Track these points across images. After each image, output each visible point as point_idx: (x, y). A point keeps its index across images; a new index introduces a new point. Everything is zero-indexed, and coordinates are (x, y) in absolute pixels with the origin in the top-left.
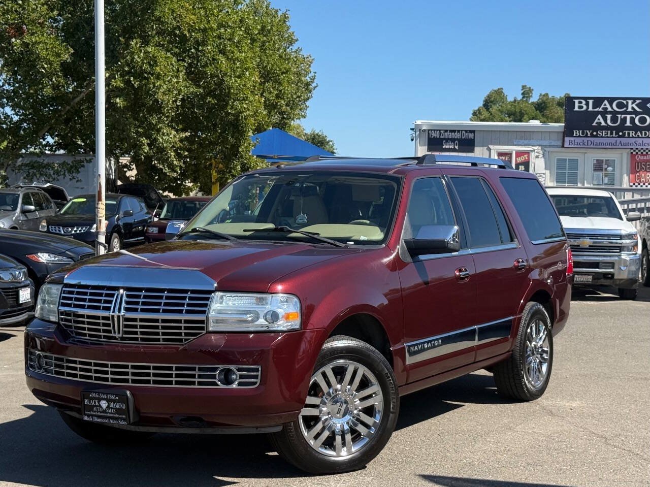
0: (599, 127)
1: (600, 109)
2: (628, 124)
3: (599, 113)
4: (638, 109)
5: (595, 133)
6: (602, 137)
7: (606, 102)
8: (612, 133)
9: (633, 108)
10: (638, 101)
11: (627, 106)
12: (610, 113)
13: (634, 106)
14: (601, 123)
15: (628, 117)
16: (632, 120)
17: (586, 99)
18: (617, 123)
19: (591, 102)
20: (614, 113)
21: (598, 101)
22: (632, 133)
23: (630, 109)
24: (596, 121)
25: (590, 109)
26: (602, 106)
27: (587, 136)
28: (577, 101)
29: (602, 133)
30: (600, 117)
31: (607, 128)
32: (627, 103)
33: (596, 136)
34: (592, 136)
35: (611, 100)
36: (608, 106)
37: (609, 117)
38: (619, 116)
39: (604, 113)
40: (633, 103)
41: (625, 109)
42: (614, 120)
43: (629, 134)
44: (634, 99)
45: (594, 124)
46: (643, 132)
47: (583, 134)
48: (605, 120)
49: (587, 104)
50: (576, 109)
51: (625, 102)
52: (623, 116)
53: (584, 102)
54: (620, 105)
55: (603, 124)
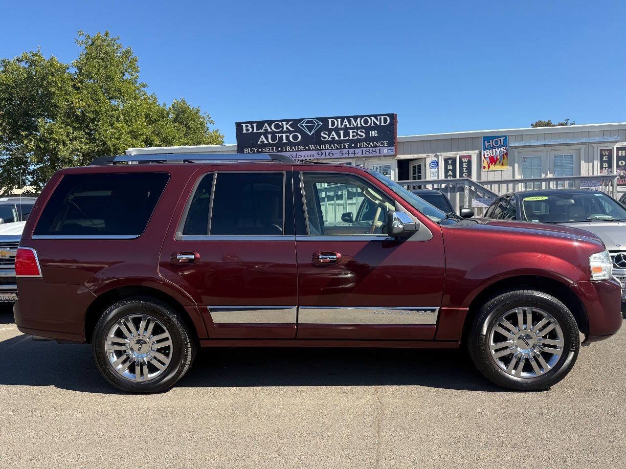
0: (263, 145)
1: (263, 131)
2: (285, 141)
3: (261, 134)
4: (291, 129)
5: (260, 150)
6: (266, 152)
7: (266, 124)
8: (273, 149)
9: (287, 128)
10: (290, 123)
11: (282, 127)
12: (270, 133)
13: (288, 126)
14: (264, 141)
15: (284, 135)
16: (287, 137)
17: (251, 123)
18: (276, 141)
19: (255, 125)
20: (273, 133)
21: (260, 124)
22: (288, 148)
23: (285, 129)
24: (260, 140)
25: (255, 131)
26: (264, 128)
27: (254, 152)
28: (244, 125)
29: (266, 149)
30: (262, 136)
31: (269, 145)
32: (282, 124)
33: (261, 152)
34: (258, 152)
35: (270, 123)
36: (268, 128)
37: (270, 136)
38: (277, 135)
39: (266, 133)
40: (287, 124)
41: (281, 129)
42: (274, 138)
43: (286, 149)
44: (287, 121)
45: (259, 143)
46: (297, 147)
47: (251, 150)
48: (267, 138)
49: (252, 127)
50: (245, 131)
51: (280, 123)
52: (280, 135)
53: (249, 126)
54: (277, 127)
55: (266, 142)
